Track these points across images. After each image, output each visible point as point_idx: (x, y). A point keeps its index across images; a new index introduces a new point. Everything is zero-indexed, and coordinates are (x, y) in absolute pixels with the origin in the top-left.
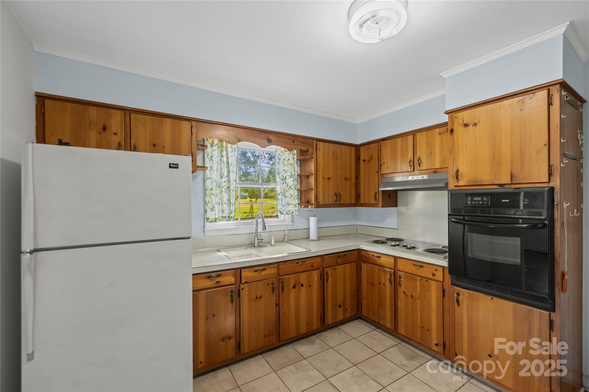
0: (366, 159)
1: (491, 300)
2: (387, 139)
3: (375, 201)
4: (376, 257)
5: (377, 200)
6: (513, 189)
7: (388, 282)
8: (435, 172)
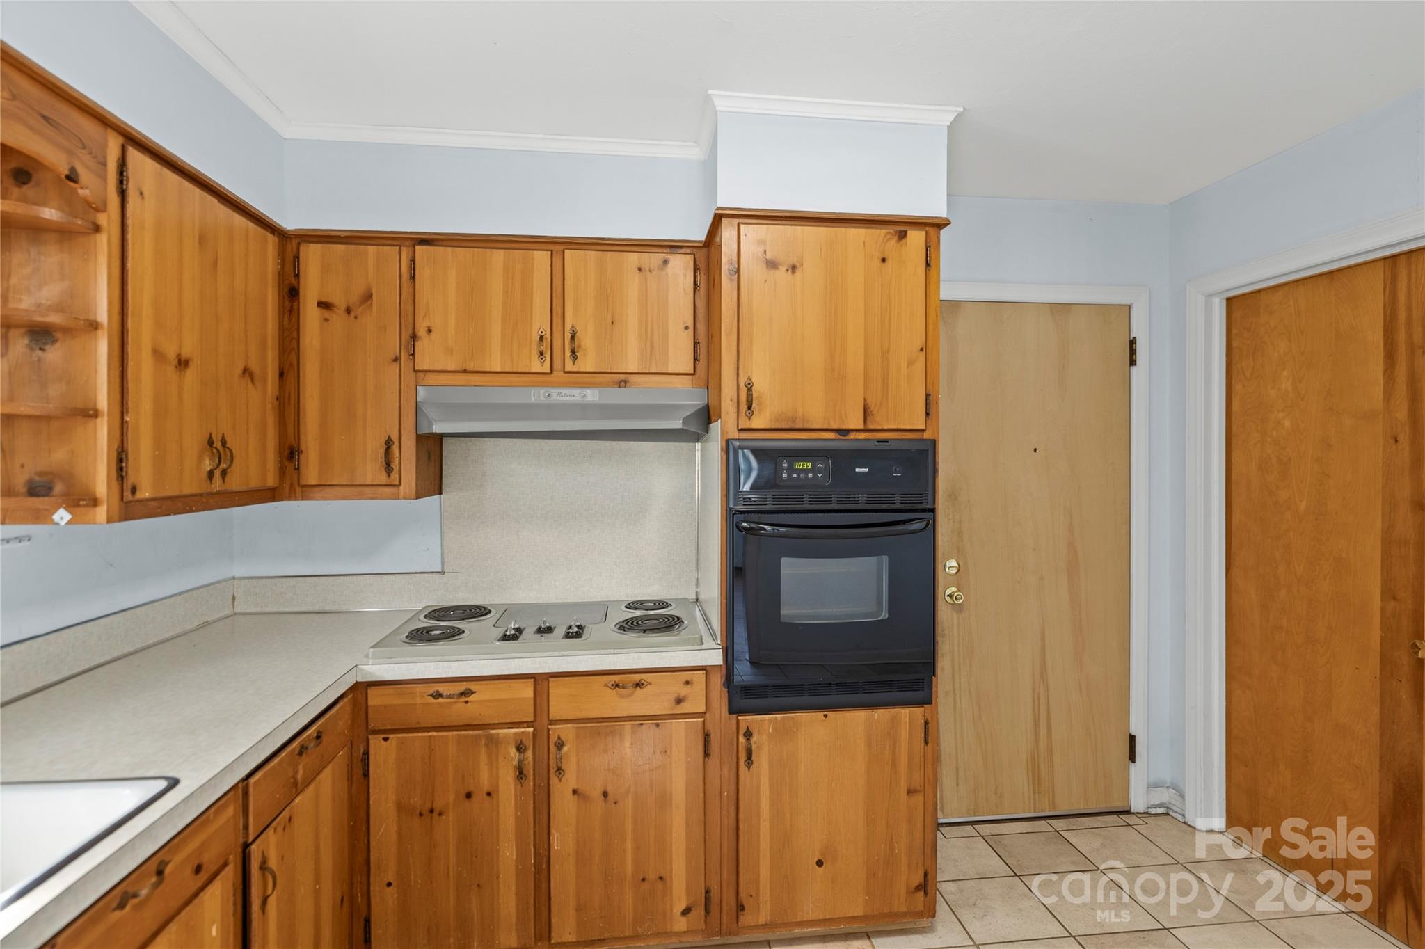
0: (338, 299)
1: (823, 721)
2: (442, 240)
3: (384, 474)
4: (449, 697)
5: (396, 469)
6: (875, 442)
7: (507, 778)
8: (622, 384)
